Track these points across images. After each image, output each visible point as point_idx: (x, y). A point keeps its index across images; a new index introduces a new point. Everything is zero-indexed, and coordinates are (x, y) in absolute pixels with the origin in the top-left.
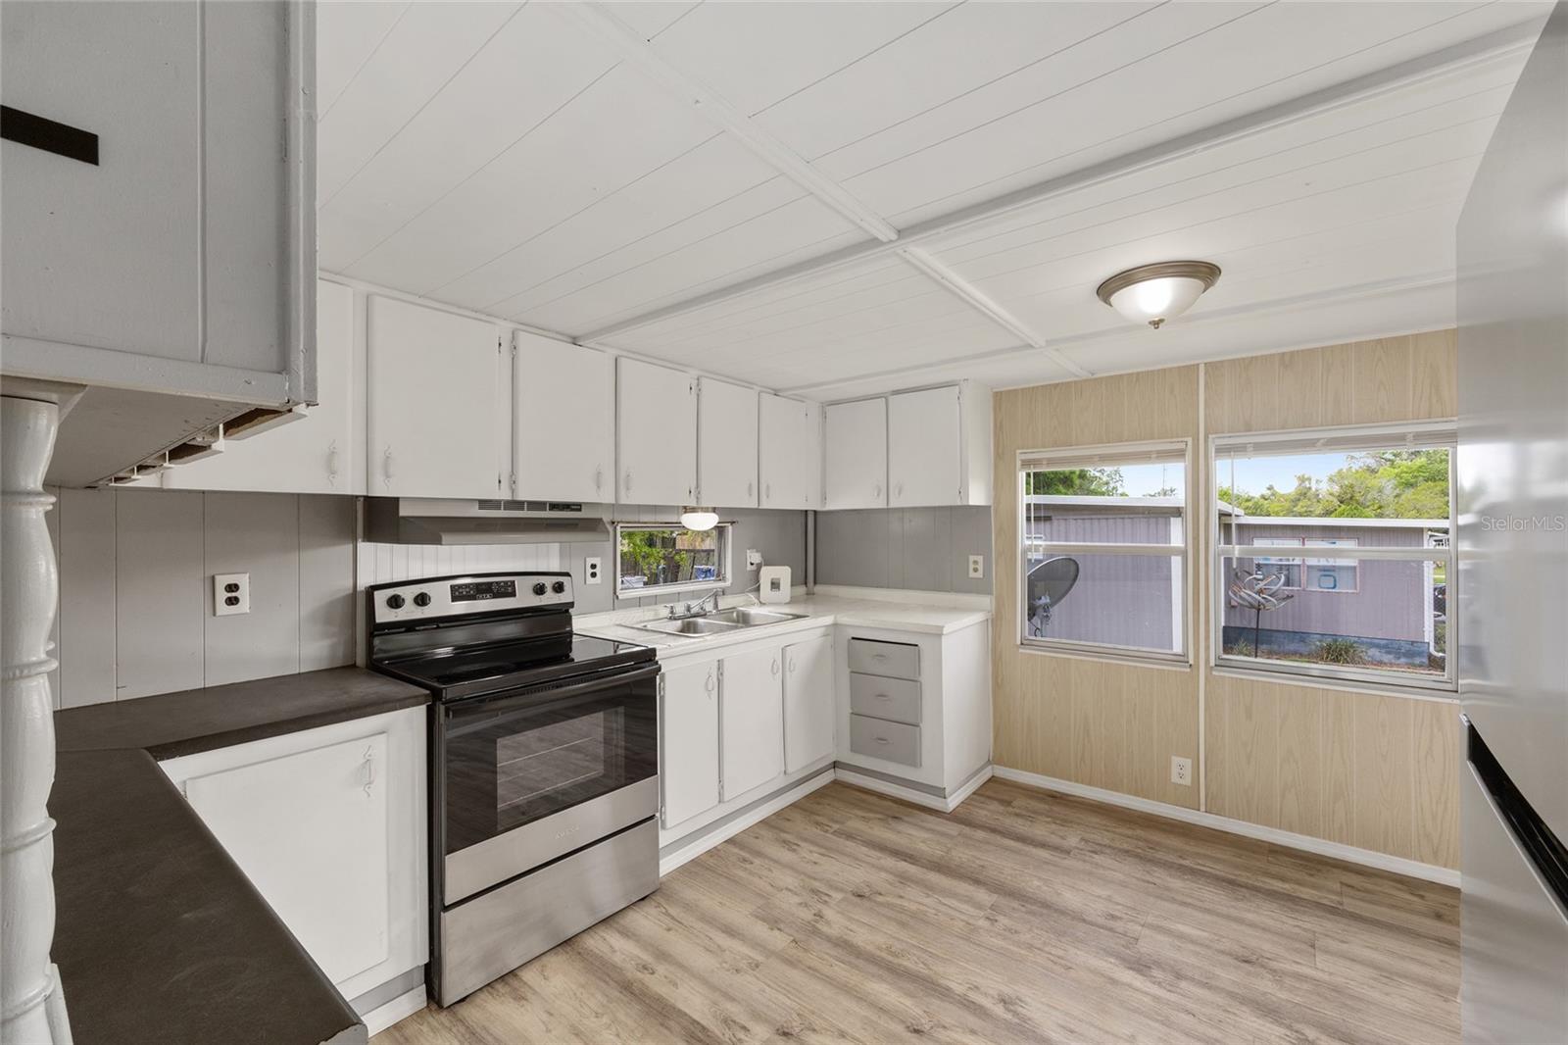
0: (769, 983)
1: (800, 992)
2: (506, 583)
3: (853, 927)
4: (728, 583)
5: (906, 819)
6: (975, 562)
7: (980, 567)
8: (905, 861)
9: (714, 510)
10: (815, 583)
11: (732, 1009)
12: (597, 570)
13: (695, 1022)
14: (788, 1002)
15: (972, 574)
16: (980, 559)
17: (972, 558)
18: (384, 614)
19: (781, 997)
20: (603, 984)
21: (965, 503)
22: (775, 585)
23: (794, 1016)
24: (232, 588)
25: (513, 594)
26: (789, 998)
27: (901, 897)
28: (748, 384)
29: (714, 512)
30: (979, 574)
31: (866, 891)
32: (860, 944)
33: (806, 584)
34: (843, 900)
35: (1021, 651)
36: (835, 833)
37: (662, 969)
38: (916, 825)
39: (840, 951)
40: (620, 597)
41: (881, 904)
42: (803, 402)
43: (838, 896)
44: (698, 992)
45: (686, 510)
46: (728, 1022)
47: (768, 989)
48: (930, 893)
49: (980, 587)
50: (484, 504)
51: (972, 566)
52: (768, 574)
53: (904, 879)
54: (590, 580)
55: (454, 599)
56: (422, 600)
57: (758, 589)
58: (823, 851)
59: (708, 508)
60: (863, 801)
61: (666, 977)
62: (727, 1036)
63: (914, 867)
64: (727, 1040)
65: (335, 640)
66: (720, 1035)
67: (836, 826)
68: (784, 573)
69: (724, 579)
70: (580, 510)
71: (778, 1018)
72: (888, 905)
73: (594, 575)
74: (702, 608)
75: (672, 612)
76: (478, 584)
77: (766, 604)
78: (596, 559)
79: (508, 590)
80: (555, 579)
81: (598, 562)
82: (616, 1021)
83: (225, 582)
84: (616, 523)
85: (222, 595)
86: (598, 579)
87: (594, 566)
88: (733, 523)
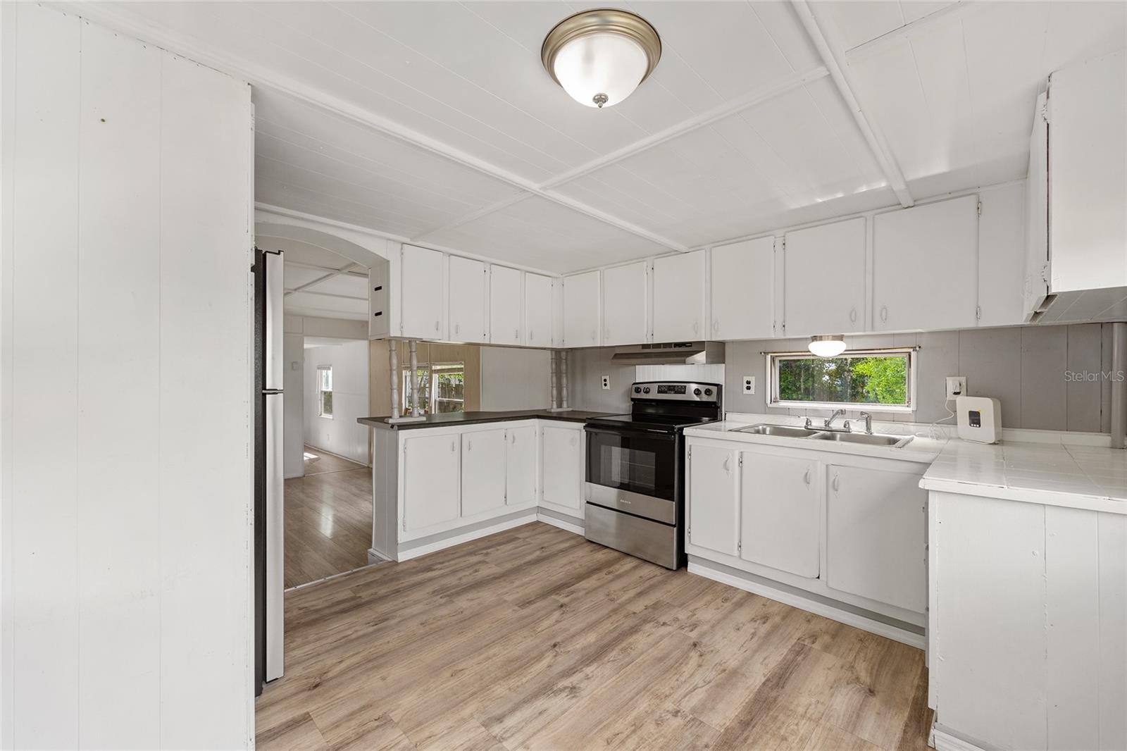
2: (681, 386)
4: (907, 410)
9: (839, 338)
11: (582, 593)
12: (752, 385)
18: (634, 395)
22: (975, 418)
24: (605, 380)
25: (684, 393)
29: (840, 340)
31: (703, 649)
33: (1110, 431)
34: (688, 637)
37: (609, 576)
40: (769, 405)
41: (686, 653)
43: (693, 634)
45: (815, 338)
46: (572, 591)
47: (593, 603)
50: (644, 346)
52: (965, 404)
54: (746, 392)
55: (659, 392)
56: (647, 391)
57: (953, 422)
59: (828, 336)
65: (629, 404)
66: (566, 590)
68: (983, 406)
69: (908, 405)
70: (691, 346)
71: (574, 604)
72: (685, 657)
73: (748, 388)
74: (845, 427)
75: (807, 423)
76: (669, 386)
77: (963, 440)
78: (750, 377)
79: (682, 390)
80: (707, 387)
81: (752, 379)
82: (576, 569)
83: (603, 378)
84: (764, 353)
85: (604, 383)
86: (752, 391)
87: (748, 382)
88: (914, 349)
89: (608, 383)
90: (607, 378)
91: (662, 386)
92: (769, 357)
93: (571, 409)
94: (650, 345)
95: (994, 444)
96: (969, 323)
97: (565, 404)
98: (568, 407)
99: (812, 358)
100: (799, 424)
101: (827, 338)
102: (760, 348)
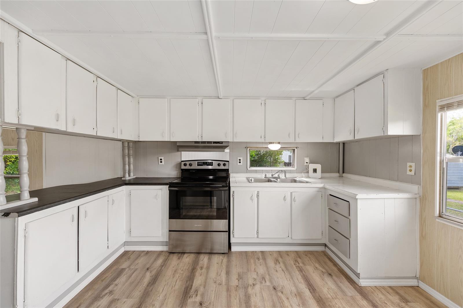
0: (216, 290)
1: (219, 298)
2: (210, 162)
3: (258, 295)
4: (294, 169)
5: (334, 277)
6: (411, 166)
7: (413, 169)
8: (309, 290)
9: (279, 143)
10: (343, 172)
11: (202, 289)
12: (241, 161)
13: (192, 286)
14: (213, 298)
15: (409, 173)
16: (413, 164)
17: (409, 164)
18: (183, 167)
19: (213, 295)
20: (191, 265)
21: (386, 134)
22: (315, 171)
23: (209, 302)
24: (161, 159)
26: (214, 297)
27: (288, 299)
28: (290, 98)
29: (279, 144)
30: (413, 173)
31: (279, 289)
32: (252, 301)
33: (339, 172)
34: (268, 286)
35: (437, 220)
36: (298, 267)
37: (204, 270)
38: (335, 281)
39: (244, 298)
40: (248, 169)
41: (277, 296)
42: (322, 100)
43: (268, 283)
44: (202, 281)
45: (271, 143)
46: (196, 291)
47: (214, 292)
48: (301, 305)
49: (413, 180)
50: (196, 142)
51: (408, 169)
52: (312, 167)
53: (299, 294)
54: (239, 164)
55: (198, 165)
56: (190, 165)
57: (308, 172)
58: (284, 269)
59: (276, 142)
60: (325, 263)
61: (202, 273)
62: (192, 293)
63: (309, 293)
64: (191, 294)
65: (178, 172)
66: (191, 292)
67: (301, 265)
68: (318, 167)
69: (294, 167)
70: (222, 143)
71: (206, 299)
72: (279, 298)
73: (240, 162)
74: (278, 176)
75: (265, 176)
76: (204, 162)
77: (311, 178)
78: (241, 158)
79: (211, 164)
80: (224, 162)
81: (241, 159)
82: (183, 274)
83: (160, 158)
84: (247, 148)
85: (160, 161)
86: (241, 164)
87: (240, 160)
88: (297, 148)
89: (163, 161)
90: (162, 158)
91: (199, 162)
92: (248, 149)
93: (135, 177)
94: (199, 142)
95: (321, 178)
96: (321, 141)
97: (132, 174)
98: (134, 176)
99: (269, 150)
100: (263, 176)
101: (276, 143)
102: (246, 145)
